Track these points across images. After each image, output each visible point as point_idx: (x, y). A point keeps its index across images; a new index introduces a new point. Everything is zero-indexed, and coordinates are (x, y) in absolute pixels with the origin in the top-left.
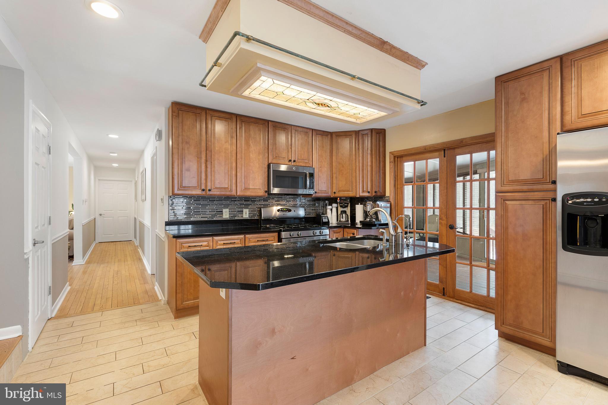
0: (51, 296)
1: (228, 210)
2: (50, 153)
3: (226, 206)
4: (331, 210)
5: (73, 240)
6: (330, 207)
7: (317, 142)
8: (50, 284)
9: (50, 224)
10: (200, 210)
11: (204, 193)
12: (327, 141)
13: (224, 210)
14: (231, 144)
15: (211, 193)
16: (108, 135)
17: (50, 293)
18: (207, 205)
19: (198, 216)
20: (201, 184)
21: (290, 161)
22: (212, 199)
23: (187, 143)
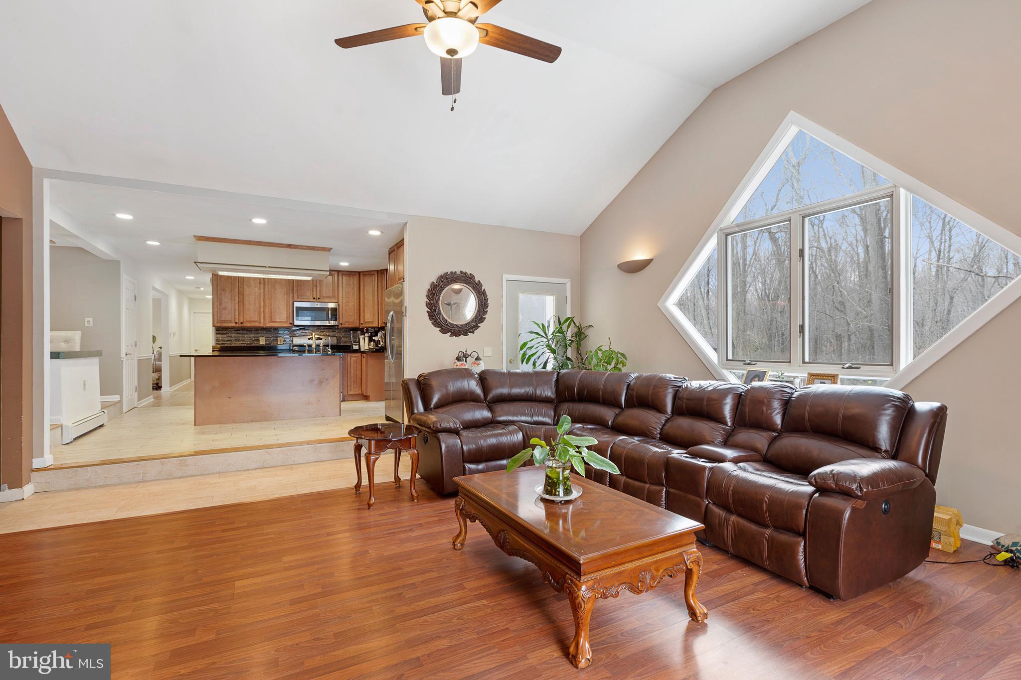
0: (137, 392)
1: (264, 338)
2: (136, 300)
3: (262, 336)
4: (364, 338)
5: (161, 371)
6: (362, 336)
7: (344, 280)
8: (136, 385)
9: (136, 346)
10: (240, 338)
11: (237, 325)
12: (355, 280)
13: (260, 338)
14: (260, 289)
15: (242, 325)
16: (185, 277)
17: (136, 391)
18: (246, 334)
19: (239, 342)
20: (235, 319)
21: (314, 298)
22: (249, 330)
23: (223, 290)
